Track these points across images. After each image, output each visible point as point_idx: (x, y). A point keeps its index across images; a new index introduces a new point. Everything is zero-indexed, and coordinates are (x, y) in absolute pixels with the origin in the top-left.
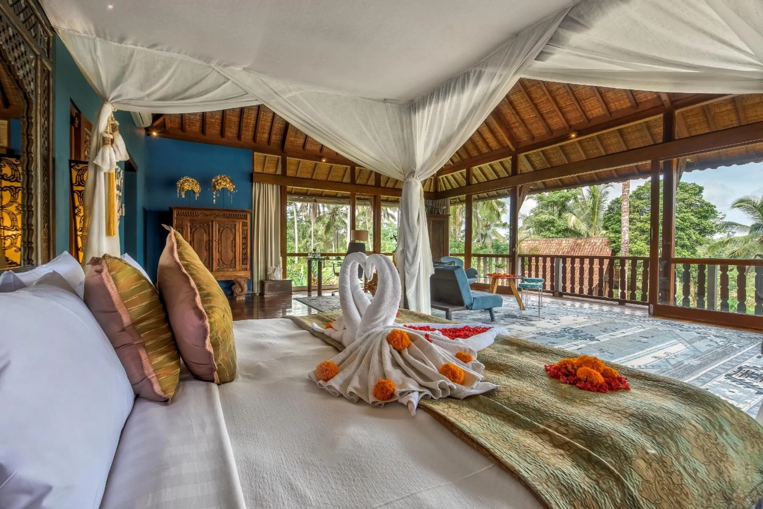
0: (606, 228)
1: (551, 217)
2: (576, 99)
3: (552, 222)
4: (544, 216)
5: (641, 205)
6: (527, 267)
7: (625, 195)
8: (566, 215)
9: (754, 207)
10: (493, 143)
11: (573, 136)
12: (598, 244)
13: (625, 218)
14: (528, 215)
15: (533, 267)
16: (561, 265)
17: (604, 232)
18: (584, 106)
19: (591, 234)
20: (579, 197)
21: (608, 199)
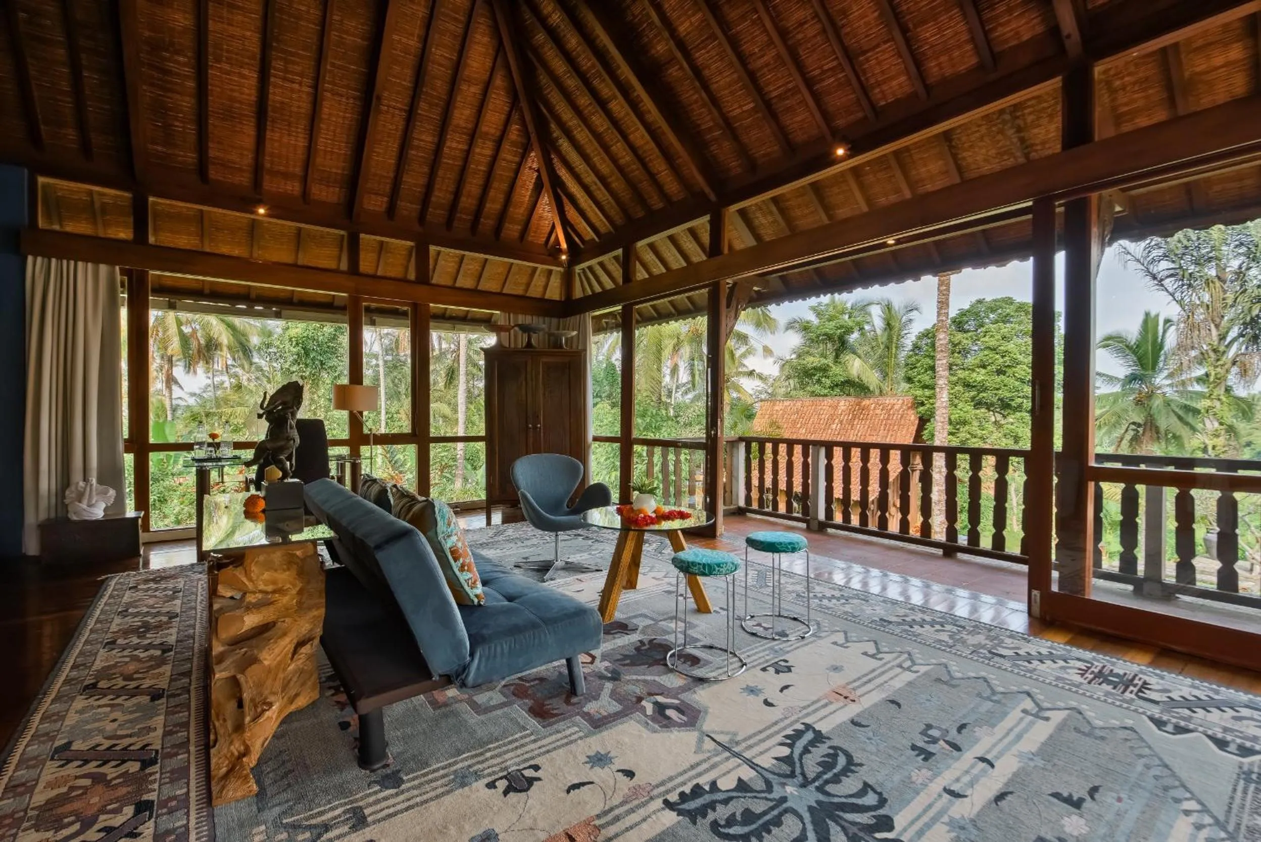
0: (909, 380)
1: (824, 361)
2: (846, 50)
3: (824, 369)
4: (811, 359)
5: (965, 341)
6: (755, 464)
7: (942, 321)
8: (847, 357)
9: (1127, 346)
10: (672, 186)
11: (840, 152)
12: (896, 407)
13: (942, 363)
14: (788, 358)
15: (769, 465)
16: (823, 462)
17: (905, 386)
18: (864, 72)
19: (886, 388)
20: (867, 327)
21: (911, 331)
